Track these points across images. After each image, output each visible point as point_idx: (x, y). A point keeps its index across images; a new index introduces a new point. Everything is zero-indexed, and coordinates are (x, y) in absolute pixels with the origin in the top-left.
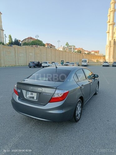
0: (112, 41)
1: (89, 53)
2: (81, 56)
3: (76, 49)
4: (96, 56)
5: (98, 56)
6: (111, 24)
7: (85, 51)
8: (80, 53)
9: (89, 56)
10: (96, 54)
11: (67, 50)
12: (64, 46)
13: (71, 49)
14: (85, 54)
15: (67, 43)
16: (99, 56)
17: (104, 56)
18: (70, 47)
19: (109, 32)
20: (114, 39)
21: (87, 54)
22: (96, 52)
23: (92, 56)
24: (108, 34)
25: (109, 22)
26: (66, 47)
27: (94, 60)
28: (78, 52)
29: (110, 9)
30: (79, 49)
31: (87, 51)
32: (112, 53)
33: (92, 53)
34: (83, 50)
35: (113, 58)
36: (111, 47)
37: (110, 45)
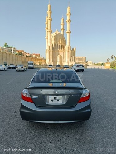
0: (51, 46)
1: (31, 56)
2: (23, 58)
3: (17, 50)
4: (38, 59)
5: (39, 59)
6: (49, 31)
7: (26, 53)
8: (22, 55)
9: (31, 59)
10: (37, 57)
11: (6, 51)
12: (2, 47)
13: (11, 50)
14: (27, 56)
15: (6, 44)
16: (41, 59)
17: (45, 60)
18: (9, 48)
19: (47, 38)
20: (52, 44)
21: (29, 56)
22: (37, 55)
23: (34, 59)
24: (47, 39)
25: (47, 29)
26: (5, 47)
27: (36, 63)
28: (19, 54)
29: (47, 17)
30: (20, 51)
31: (28, 54)
32: (51, 57)
33: (33, 56)
34: (24, 52)
35: (53, 61)
36: (50, 51)
37: (49, 49)
